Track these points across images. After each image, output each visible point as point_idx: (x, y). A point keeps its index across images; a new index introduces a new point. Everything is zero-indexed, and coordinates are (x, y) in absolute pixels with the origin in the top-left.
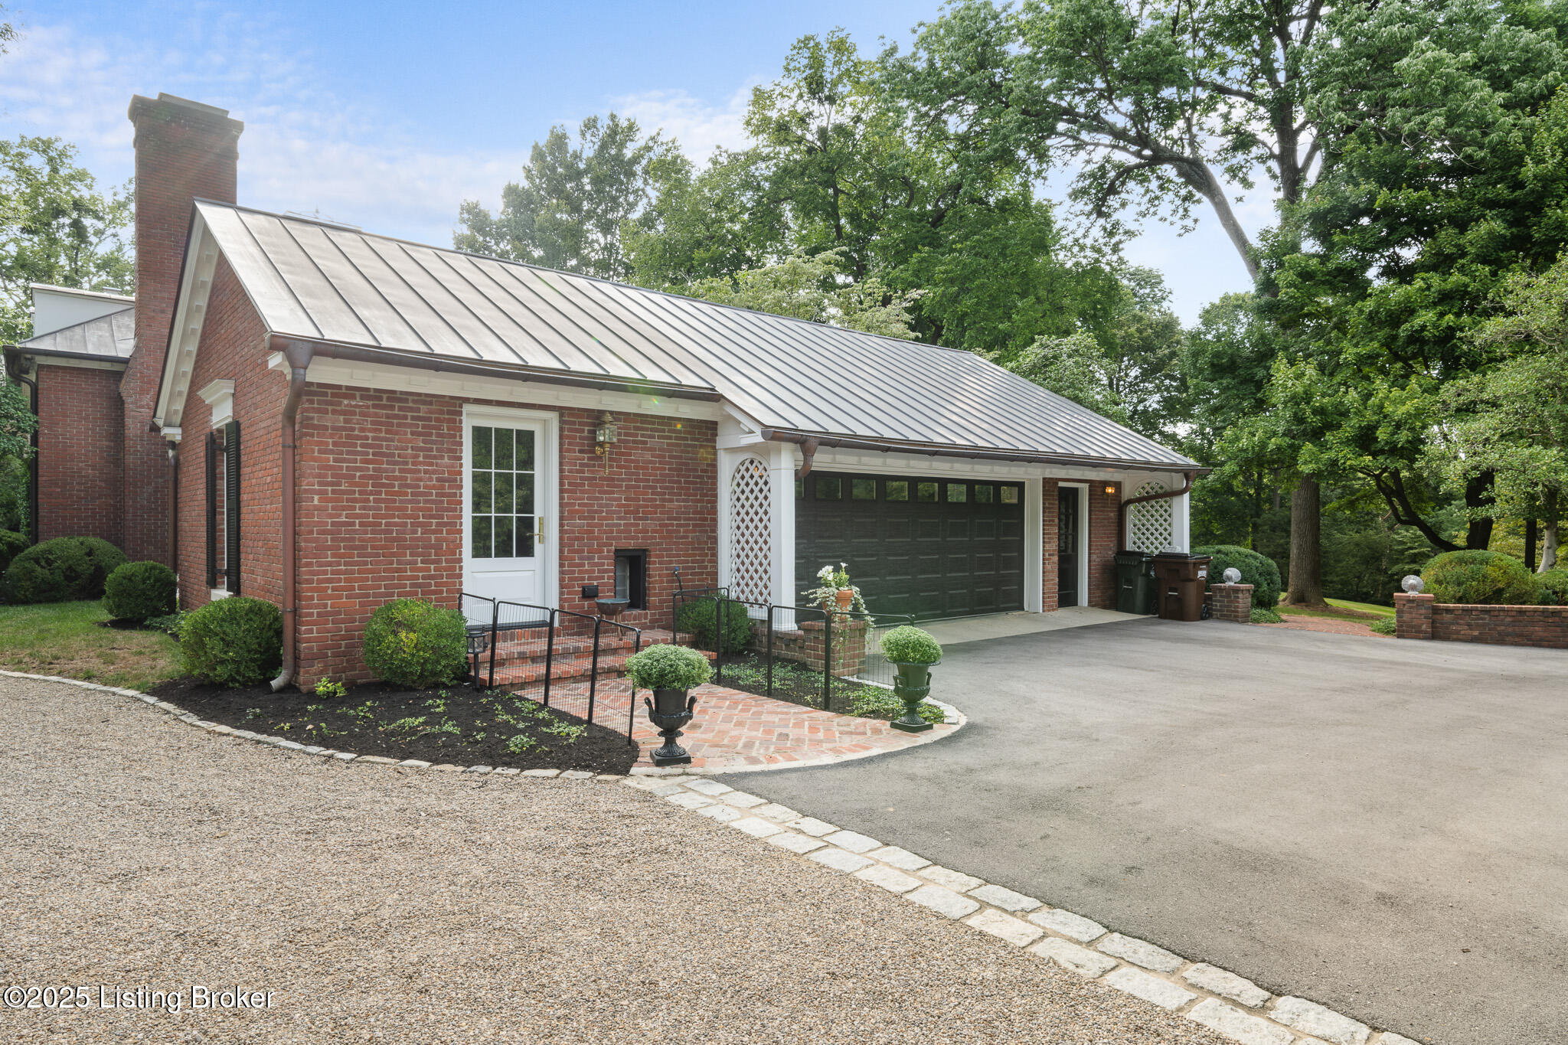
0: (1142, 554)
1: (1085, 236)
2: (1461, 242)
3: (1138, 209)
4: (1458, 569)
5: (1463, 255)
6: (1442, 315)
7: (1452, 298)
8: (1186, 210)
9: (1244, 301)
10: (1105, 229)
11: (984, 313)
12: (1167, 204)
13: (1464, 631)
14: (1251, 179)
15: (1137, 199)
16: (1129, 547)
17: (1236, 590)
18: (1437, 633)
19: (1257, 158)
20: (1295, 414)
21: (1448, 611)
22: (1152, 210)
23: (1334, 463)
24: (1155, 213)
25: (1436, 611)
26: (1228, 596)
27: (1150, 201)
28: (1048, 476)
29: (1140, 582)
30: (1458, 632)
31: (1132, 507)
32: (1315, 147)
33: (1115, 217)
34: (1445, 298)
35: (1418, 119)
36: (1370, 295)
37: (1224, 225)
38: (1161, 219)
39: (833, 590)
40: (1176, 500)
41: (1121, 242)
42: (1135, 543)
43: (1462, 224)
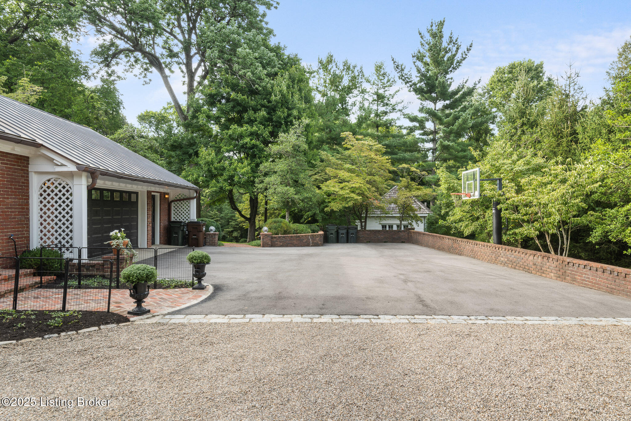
0: (181, 222)
1: (97, 73)
2: (255, 116)
3: (125, 68)
4: (275, 224)
5: (256, 121)
6: (251, 140)
7: (253, 134)
8: (145, 74)
9: (155, 115)
10: (107, 73)
11: (56, 102)
12: (137, 69)
13: (279, 243)
14: (173, 69)
15: (124, 64)
16: (173, 219)
17: (215, 235)
18: (273, 245)
19: (177, 62)
20: (209, 169)
21: (275, 237)
22: (131, 70)
23: (221, 188)
24: (131, 72)
25: (272, 238)
26: (212, 237)
27: (130, 66)
28: (149, 190)
29: (180, 233)
30: (277, 244)
31: (173, 203)
32: (199, 65)
33: (113, 68)
34: (252, 134)
35: (243, 71)
36: (231, 129)
37: (166, 86)
38: (135, 75)
39: (121, 241)
40: (192, 201)
41: (115, 80)
42: (174, 218)
43: (255, 110)
